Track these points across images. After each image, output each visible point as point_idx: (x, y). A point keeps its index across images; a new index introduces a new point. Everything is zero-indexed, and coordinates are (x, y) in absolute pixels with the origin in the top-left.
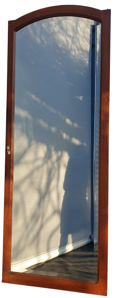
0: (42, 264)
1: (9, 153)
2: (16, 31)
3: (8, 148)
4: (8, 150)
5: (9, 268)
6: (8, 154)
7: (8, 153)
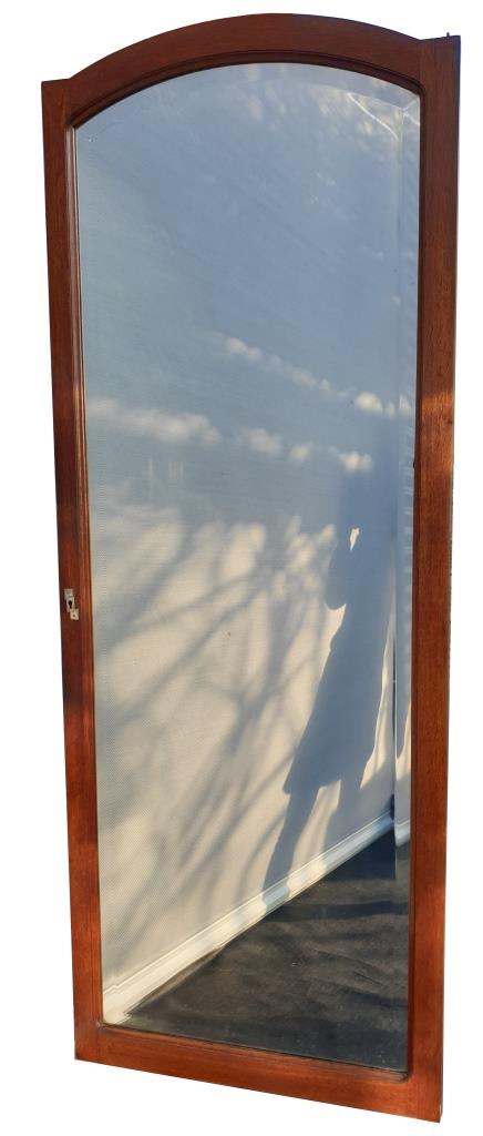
0: (214, 955)
1: (74, 615)
2: (76, 127)
3: (70, 596)
4: (70, 603)
5: (98, 1012)
6: (72, 618)
7: (72, 614)
